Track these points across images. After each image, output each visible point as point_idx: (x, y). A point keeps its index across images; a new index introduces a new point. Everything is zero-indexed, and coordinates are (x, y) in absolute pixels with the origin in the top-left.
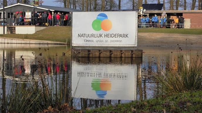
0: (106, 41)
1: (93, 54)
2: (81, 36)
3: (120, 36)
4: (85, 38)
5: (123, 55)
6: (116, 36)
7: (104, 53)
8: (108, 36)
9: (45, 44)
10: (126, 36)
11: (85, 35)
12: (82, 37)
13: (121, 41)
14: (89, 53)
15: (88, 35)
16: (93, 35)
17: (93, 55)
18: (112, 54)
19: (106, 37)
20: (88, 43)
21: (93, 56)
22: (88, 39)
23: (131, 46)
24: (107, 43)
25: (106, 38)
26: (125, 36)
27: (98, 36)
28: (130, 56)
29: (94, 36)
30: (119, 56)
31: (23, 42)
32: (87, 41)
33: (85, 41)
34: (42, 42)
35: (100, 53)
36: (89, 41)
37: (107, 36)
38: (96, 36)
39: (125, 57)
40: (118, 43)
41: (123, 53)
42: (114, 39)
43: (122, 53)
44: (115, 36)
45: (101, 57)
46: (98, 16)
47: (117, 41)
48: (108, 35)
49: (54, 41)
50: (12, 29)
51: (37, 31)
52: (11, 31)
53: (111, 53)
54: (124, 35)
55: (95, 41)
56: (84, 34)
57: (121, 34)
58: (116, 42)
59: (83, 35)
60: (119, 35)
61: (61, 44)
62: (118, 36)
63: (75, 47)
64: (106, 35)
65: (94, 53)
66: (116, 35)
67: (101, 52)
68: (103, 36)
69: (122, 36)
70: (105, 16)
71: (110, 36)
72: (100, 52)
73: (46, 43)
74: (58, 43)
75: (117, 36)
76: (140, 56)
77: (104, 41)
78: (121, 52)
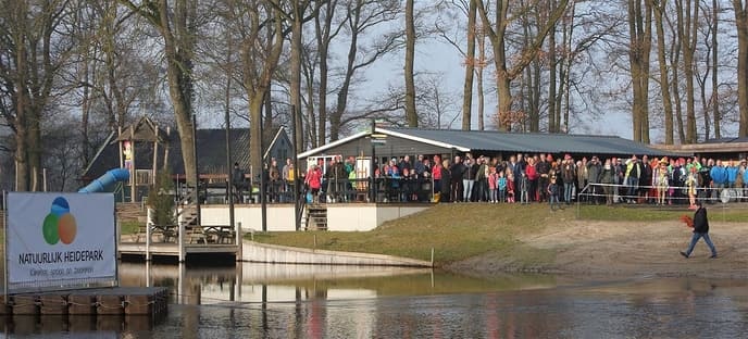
9: (377, 265)
22: (36, 267)
31: (313, 258)
34: (367, 261)
49: (399, 255)
51: (387, 222)
61: (419, 267)
73: (380, 262)
74: (412, 261)
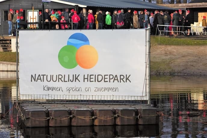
0: (87, 90)
1: (56, 120)
2: (38, 79)
3: (115, 79)
4: (45, 83)
5: (118, 122)
6: (106, 80)
7: (79, 117)
8: (90, 78)
10: (127, 79)
11: (45, 77)
12: (39, 81)
13: (116, 89)
14: (49, 120)
15: (52, 77)
16: (60, 77)
17: (56, 123)
18: (96, 118)
19: (86, 80)
20: (50, 92)
21: (57, 125)
22: (51, 84)
23: (136, 99)
24: (88, 93)
25: (88, 84)
26: (125, 80)
27: (71, 78)
28: (133, 123)
29: (63, 79)
30: (110, 124)
32: (49, 89)
33: (46, 89)
35: (71, 119)
36: (53, 89)
37: (88, 78)
38: (66, 79)
39: (121, 125)
40: (111, 93)
41: (118, 116)
42: (102, 84)
43: (115, 118)
44: (104, 78)
45: (74, 126)
46: (70, 38)
47: (109, 89)
48: (92, 77)
50: (7, 43)
52: (5, 46)
53: (93, 117)
54: (122, 77)
55: (64, 89)
56: (43, 75)
57: (116, 76)
58: (106, 91)
59: (42, 77)
60: (111, 77)
62: (110, 79)
63: (24, 101)
64: (86, 77)
65: (58, 119)
66: (106, 77)
67: (74, 117)
68: (81, 78)
69: (117, 79)
70: (85, 39)
71: (93, 80)
72: (72, 116)
75: (108, 80)
76: (153, 122)
77: (83, 89)
78: (115, 114)
